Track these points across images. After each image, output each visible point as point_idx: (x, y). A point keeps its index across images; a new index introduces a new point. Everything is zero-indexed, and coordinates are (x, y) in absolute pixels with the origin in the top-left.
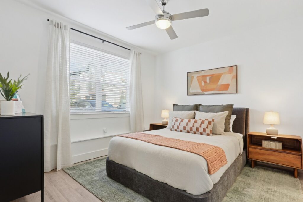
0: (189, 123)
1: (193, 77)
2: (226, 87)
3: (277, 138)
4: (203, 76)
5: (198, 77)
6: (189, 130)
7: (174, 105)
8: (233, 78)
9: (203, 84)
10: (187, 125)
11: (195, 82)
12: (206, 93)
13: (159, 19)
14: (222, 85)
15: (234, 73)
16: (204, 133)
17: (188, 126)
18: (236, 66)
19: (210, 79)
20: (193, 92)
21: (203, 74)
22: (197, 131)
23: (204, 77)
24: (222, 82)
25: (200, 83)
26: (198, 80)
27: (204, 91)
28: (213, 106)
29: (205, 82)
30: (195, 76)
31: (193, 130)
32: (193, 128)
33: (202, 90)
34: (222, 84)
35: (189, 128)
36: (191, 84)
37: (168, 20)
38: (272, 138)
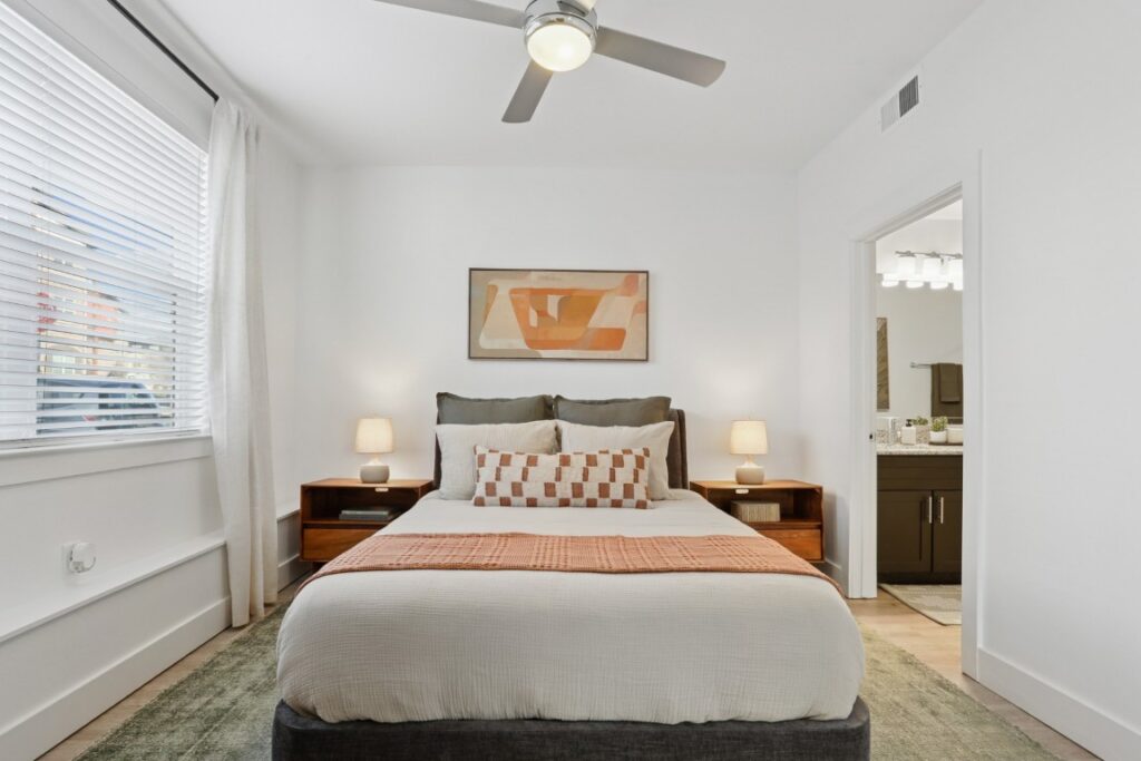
0: (565, 470)
1: (495, 288)
2: (615, 338)
3: (750, 490)
4: (534, 292)
5: (513, 291)
6: (568, 494)
7: (441, 397)
8: (636, 310)
9: (533, 320)
10: (558, 478)
11: (503, 309)
12: (544, 353)
13: (553, 17)
14: (602, 330)
15: (639, 297)
16: (626, 502)
17: (563, 480)
18: (647, 272)
19: (561, 304)
20: (496, 346)
21: (533, 282)
22: (600, 496)
23: (539, 295)
24: (603, 318)
25: (522, 317)
26: (514, 302)
27: (537, 346)
28: (607, 402)
29: (542, 314)
30: (504, 287)
31: (587, 495)
32: (585, 485)
33: (530, 343)
34: (603, 326)
35: (570, 486)
36: (486, 317)
37: (589, 36)
38: (738, 492)
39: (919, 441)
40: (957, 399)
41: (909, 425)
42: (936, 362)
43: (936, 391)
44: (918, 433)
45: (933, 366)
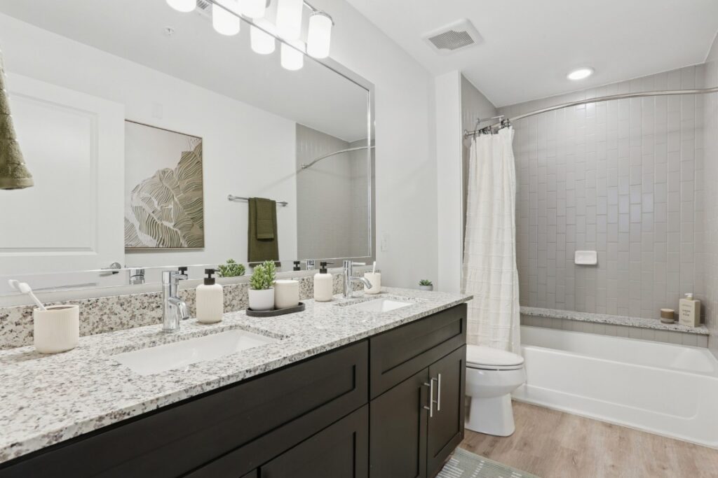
39: (228, 307)
40: (271, 236)
41: (209, 281)
42: (253, 196)
43: (253, 227)
44: (226, 292)
45: (250, 200)
